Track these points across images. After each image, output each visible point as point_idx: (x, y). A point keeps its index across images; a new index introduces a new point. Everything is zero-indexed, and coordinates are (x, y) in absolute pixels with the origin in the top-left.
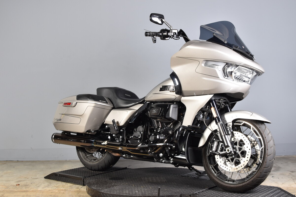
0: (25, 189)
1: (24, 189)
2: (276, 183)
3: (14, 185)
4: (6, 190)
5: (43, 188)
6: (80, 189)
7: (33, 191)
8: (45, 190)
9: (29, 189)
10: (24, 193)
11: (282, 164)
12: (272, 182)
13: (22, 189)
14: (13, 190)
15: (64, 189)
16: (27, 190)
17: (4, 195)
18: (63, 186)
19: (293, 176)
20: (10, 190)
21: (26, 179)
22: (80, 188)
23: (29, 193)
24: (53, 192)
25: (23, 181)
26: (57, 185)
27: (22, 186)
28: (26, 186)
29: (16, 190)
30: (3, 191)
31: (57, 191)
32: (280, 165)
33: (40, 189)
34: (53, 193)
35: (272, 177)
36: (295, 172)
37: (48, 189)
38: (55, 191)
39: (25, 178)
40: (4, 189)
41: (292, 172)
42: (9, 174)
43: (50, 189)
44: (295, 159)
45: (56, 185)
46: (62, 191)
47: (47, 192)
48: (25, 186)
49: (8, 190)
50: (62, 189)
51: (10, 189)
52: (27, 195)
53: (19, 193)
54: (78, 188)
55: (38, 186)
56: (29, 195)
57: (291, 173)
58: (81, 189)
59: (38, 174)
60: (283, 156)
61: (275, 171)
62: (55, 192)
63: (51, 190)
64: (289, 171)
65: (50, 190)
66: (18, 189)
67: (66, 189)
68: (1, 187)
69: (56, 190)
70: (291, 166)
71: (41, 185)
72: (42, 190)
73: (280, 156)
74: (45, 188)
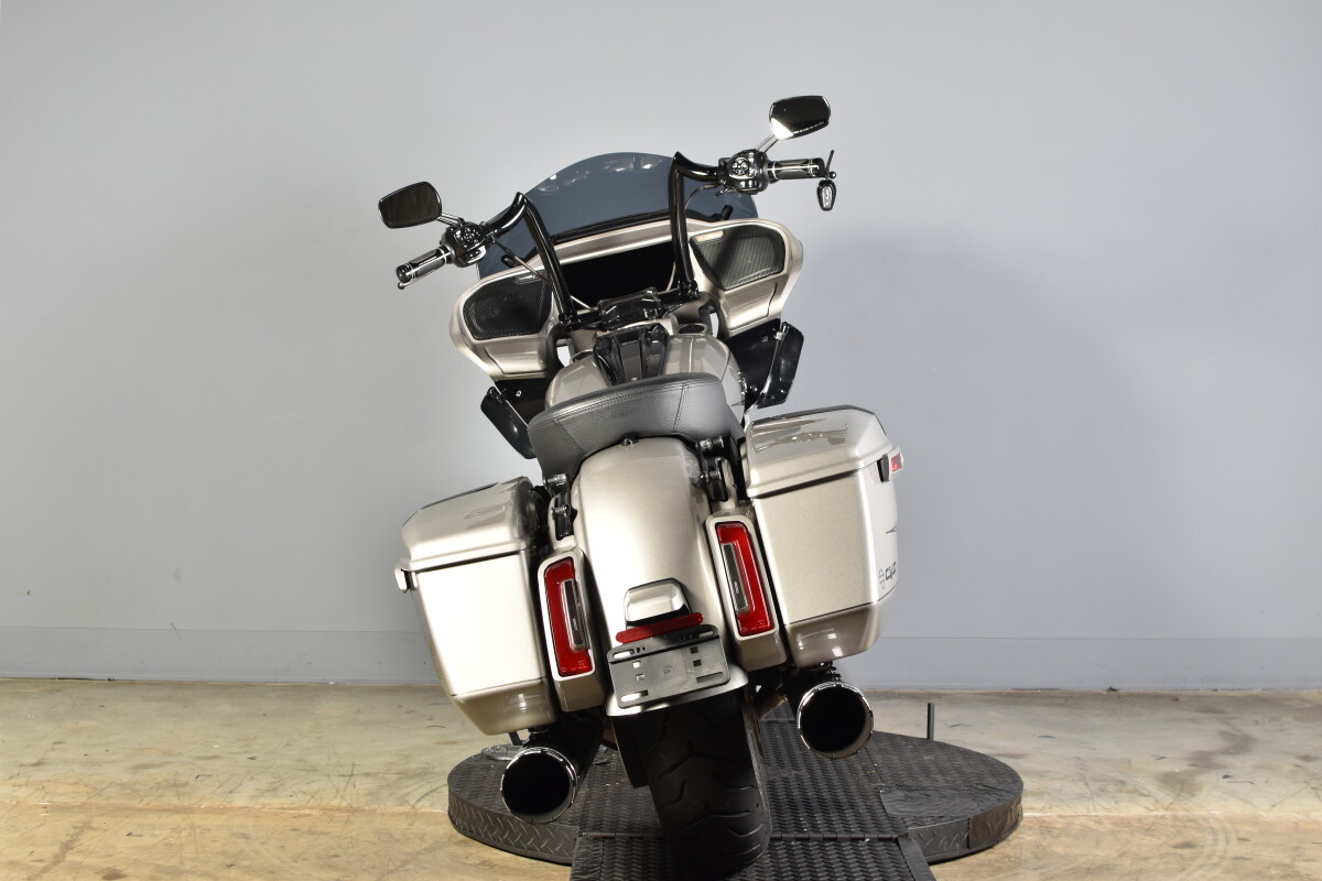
0: (176, 802)
1: (172, 800)
2: (1245, 801)
3: (125, 781)
4: (93, 800)
5: (254, 796)
6: (413, 807)
7: (212, 810)
8: (264, 806)
9: (192, 802)
10: (177, 819)
11: (1257, 723)
12: (1225, 799)
13: (164, 799)
14: (123, 802)
15: (344, 804)
16: (186, 803)
17: (94, 825)
18: (338, 791)
19: (1314, 776)
20: (111, 802)
21: (168, 759)
22: (412, 803)
23: (197, 819)
24: (300, 816)
25: (159, 766)
26: (314, 787)
27: (158, 788)
28: (176, 786)
29: (136, 803)
30: (82, 807)
31: (315, 812)
32: (1253, 731)
33: (240, 801)
34: (301, 820)
35: (1225, 777)
36: (1316, 759)
37: (275, 802)
38: (307, 812)
39: (164, 753)
40: (83, 799)
41: (1307, 758)
42: (90, 737)
43: (286, 802)
44: (1308, 705)
45: (305, 788)
46: (337, 814)
47: (276, 814)
48: (172, 786)
49: (101, 801)
50: (336, 802)
51: (109, 798)
52: (192, 827)
53: (153, 818)
54: (407, 802)
55: (227, 788)
56: (199, 827)
57: (1300, 762)
58: (419, 805)
59: (217, 737)
60: (1257, 691)
61: (1232, 754)
62: (309, 815)
63: (289, 809)
64: (1290, 753)
65: (285, 806)
66: (146, 800)
67: (355, 806)
68: (70, 788)
69: (312, 808)
70: (1300, 736)
71: (241, 784)
72: (250, 805)
73: (1243, 693)
74: (263, 800)
